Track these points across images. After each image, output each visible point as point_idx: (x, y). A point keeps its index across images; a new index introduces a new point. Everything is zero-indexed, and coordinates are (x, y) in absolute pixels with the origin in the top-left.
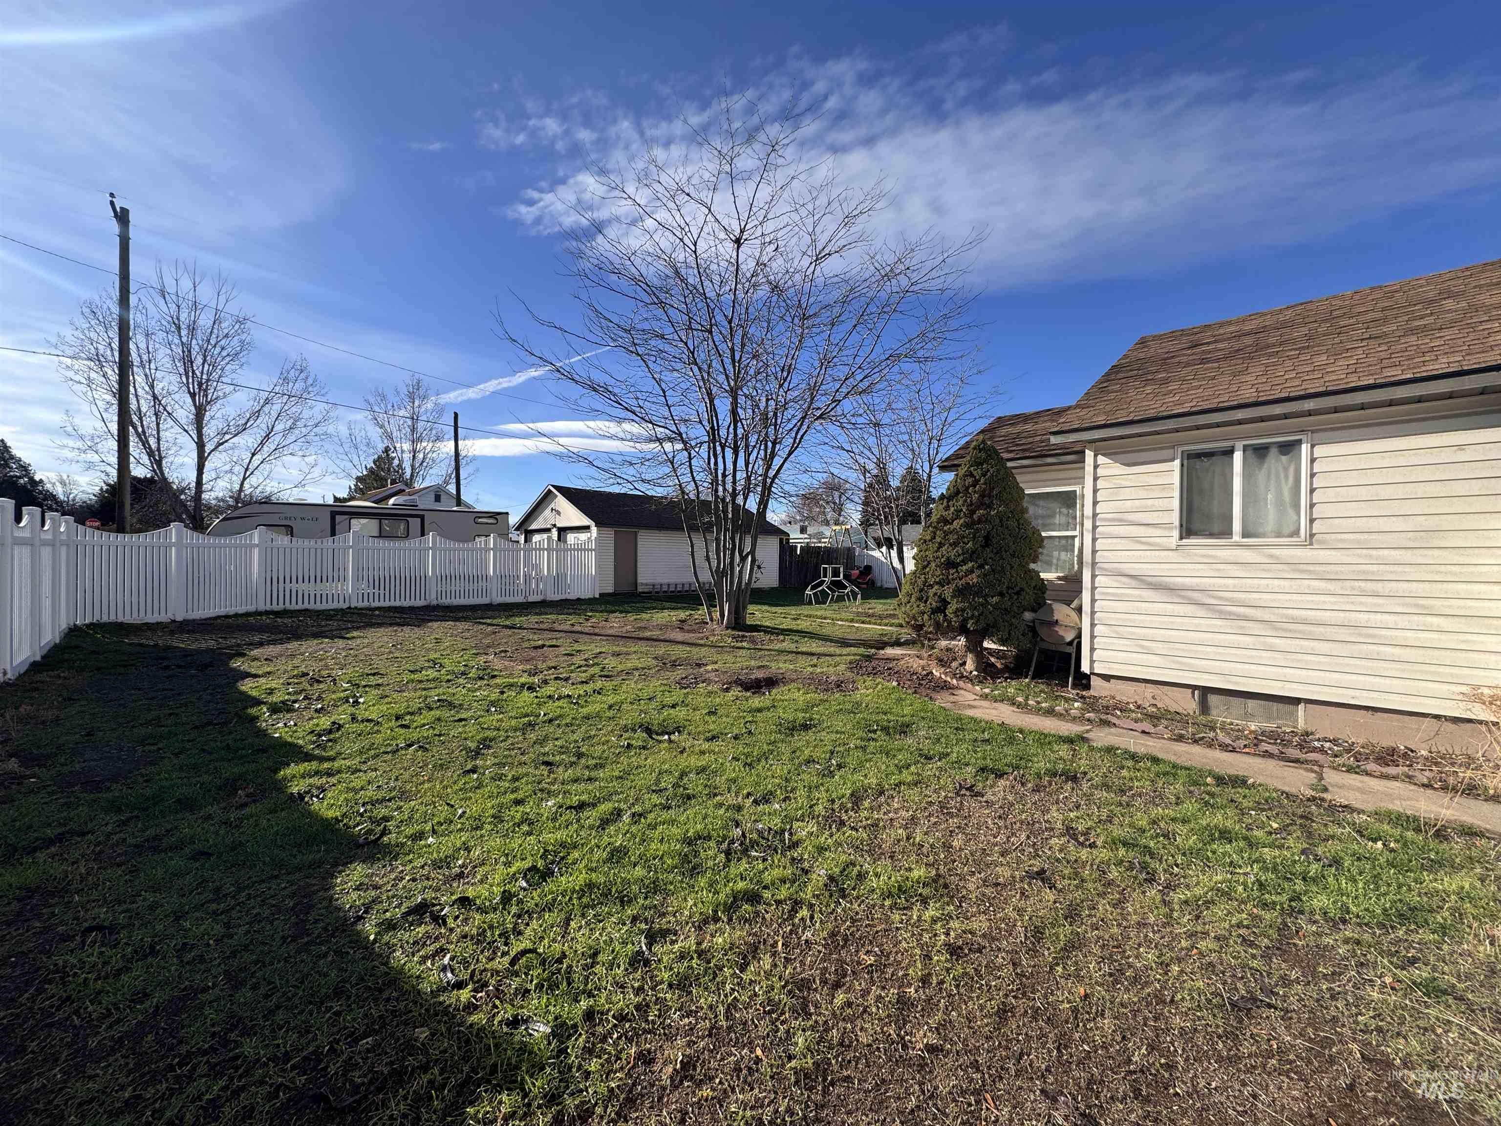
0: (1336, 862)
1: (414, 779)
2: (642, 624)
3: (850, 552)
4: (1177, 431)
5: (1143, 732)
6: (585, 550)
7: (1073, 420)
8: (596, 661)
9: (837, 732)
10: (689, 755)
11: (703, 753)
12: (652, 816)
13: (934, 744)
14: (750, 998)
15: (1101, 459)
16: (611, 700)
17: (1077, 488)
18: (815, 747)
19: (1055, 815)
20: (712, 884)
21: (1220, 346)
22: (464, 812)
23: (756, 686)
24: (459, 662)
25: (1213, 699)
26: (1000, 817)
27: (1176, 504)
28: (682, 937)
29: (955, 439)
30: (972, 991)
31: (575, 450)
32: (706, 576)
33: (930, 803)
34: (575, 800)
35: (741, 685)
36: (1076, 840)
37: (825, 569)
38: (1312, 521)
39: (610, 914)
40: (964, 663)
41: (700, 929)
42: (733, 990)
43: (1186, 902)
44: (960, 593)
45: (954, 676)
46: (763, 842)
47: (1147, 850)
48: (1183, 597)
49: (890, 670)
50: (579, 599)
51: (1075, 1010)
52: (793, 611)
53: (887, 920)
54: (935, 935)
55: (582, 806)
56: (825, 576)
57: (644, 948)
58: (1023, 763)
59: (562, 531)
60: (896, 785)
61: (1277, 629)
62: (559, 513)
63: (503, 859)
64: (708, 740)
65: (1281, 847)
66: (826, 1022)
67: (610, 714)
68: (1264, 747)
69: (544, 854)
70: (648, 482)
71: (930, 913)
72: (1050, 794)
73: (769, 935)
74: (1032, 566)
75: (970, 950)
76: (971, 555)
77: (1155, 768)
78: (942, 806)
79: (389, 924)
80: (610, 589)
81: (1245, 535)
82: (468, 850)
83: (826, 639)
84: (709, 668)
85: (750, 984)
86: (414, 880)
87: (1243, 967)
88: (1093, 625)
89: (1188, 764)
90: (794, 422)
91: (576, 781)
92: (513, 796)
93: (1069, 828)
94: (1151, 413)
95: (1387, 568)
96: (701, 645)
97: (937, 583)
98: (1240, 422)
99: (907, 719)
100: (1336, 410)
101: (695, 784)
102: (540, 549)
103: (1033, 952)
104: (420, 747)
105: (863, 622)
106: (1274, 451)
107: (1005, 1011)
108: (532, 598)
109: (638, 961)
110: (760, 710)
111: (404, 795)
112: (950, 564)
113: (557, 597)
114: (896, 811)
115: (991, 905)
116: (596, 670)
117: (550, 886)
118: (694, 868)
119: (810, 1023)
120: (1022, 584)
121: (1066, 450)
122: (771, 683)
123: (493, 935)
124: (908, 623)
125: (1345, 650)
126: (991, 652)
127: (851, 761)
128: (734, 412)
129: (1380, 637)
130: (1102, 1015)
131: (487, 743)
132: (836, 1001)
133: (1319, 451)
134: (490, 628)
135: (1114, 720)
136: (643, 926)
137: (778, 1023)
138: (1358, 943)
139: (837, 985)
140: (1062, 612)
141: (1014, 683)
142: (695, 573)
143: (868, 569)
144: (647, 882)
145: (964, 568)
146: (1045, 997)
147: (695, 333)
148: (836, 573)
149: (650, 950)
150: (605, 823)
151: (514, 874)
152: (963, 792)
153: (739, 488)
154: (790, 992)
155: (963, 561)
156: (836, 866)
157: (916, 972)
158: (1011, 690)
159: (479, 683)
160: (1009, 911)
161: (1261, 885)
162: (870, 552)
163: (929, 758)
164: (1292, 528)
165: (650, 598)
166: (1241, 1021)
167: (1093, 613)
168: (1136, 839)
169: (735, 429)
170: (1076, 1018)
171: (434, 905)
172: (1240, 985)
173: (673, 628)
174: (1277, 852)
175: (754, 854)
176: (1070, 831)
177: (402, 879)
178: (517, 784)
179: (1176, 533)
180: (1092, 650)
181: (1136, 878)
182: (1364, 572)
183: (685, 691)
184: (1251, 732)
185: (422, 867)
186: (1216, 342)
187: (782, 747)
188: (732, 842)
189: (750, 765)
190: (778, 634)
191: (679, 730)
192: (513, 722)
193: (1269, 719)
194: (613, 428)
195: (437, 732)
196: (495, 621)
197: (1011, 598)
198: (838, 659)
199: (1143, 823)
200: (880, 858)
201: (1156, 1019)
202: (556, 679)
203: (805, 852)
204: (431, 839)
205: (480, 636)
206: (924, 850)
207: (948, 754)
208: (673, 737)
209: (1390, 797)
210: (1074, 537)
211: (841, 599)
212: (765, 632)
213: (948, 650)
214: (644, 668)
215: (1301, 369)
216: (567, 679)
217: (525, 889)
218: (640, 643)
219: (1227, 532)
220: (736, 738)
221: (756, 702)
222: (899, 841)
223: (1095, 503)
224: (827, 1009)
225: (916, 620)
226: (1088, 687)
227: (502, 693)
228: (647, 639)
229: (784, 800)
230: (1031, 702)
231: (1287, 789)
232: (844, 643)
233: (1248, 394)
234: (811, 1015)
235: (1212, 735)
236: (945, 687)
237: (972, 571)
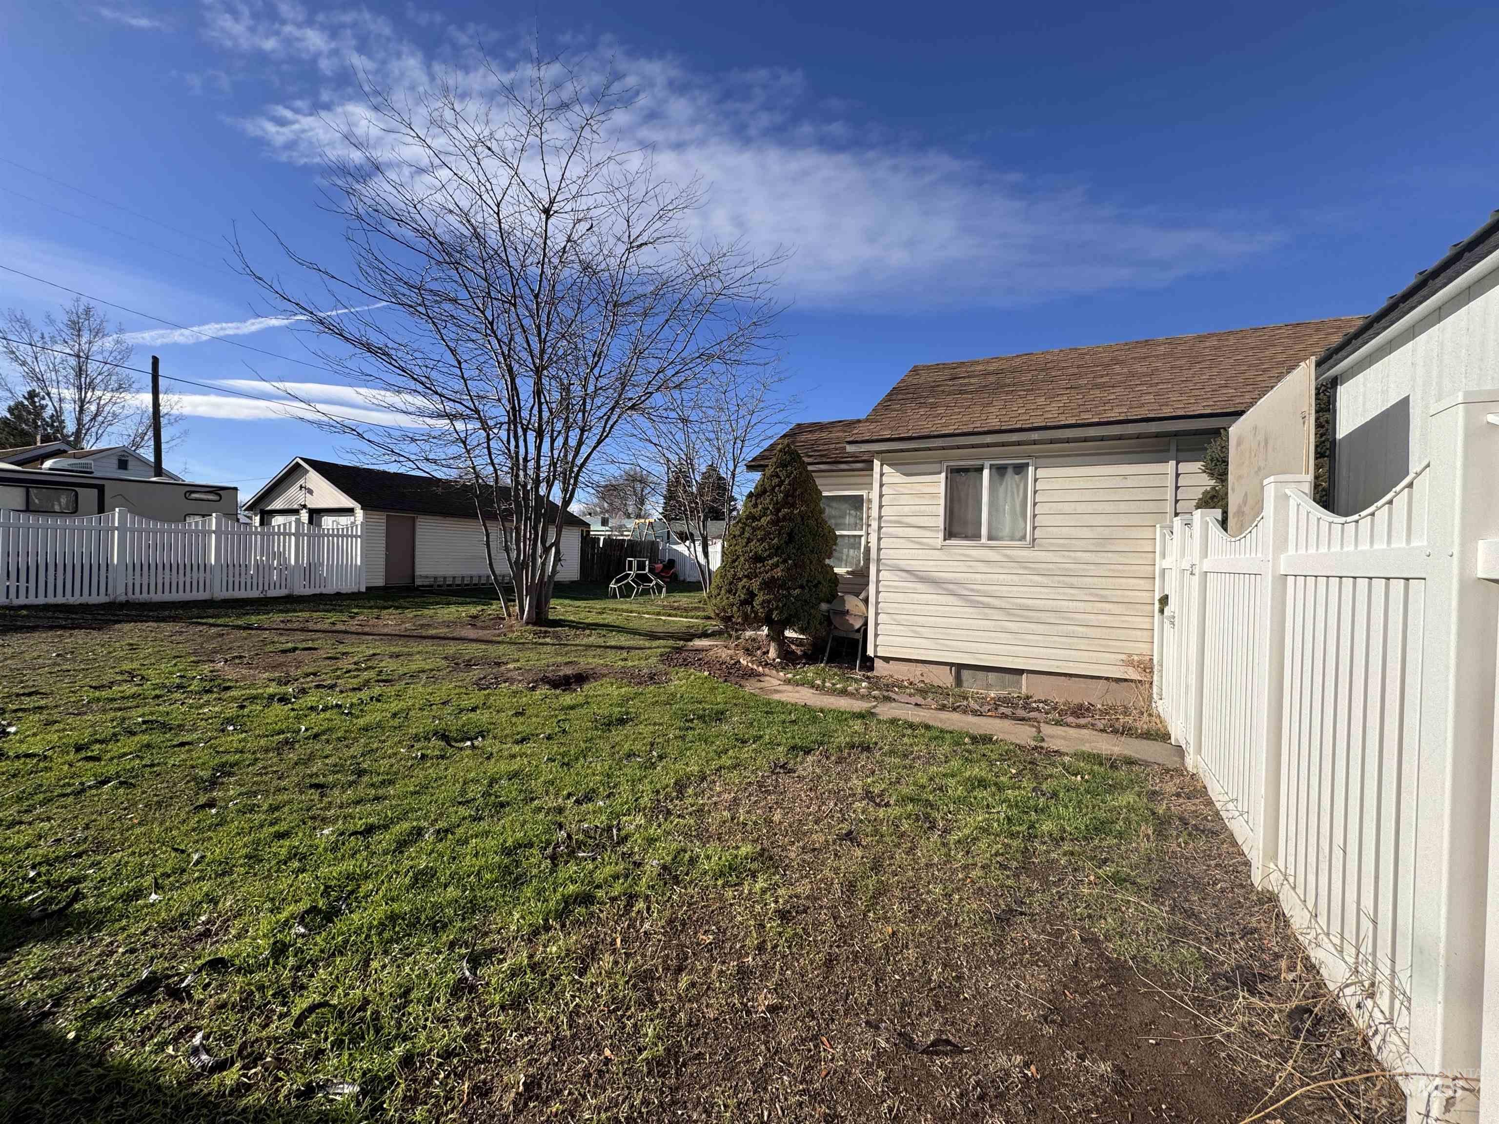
0: (1055, 795)
1: (117, 824)
2: (424, 621)
3: (653, 545)
4: (943, 448)
5: (916, 705)
6: (347, 536)
7: (865, 432)
8: (369, 664)
9: (655, 724)
10: (497, 760)
11: (513, 756)
12: (460, 831)
13: (748, 728)
14: (593, 1000)
15: (886, 469)
16: (395, 706)
17: (864, 493)
18: (634, 741)
19: (856, 782)
20: (539, 892)
21: (972, 381)
22: (203, 857)
23: (565, 683)
24: (171, 673)
25: (965, 674)
26: (811, 789)
27: (941, 510)
28: (510, 954)
29: (757, 441)
30: (802, 949)
31: (339, 420)
32: (503, 568)
33: (750, 784)
34: (360, 825)
35: (548, 683)
36: (874, 802)
37: (630, 562)
38: (1034, 528)
39: (420, 945)
40: (768, 652)
41: (530, 941)
42: (574, 997)
43: (959, 841)
44: (768, 585)
45: (760, 664)
46: (590, 841)
47: (928, 803)
48: (945, 589)
49: (700, 660)
50: (338, 594)
51: (886, 947)
52: (598, 604)
53: (721, 898)
54: (766, 905)
55: (369, 830)
56: (630, 569)
57: (467, 973)
58: (826, 739)
59: (316, 514)
60: (717, 770)
61: (1009, 614)
62: (310, 492)
63: (268, 905)
64: (517, 742)
65: (1019, 788)
66: (672, 1007)
67: (396, 722)
68: (1002, 710)
69: (325, 891)
70: (435, 462)
71: (760, 884)
72: (850, 764)
73: (606, 934)
74: (827, 561)
75: (797, 912)
76: (777, 551)
77: (928, 734)
78: (760, 785)
79: (99, 1014)
80: (380, 582)
81: (990, 538)
82: (214, 901)
83: (634, 632)
84: (511, 666)
85: (592, 987)
86: (132, 951)
87: (1002, 886)
88: (877, 614)
89: (950, 729)
90: (604, 410)
91: (358, 802)
92: (272, 830)
93: (868, 792)
94: (925, 432)
95: (1081, 566)
96: (499, 642)
97: (746, 576)
98: (988, 445)
99: (721, 707)
100: (1052, 442)
101: (507, 790)
102: (285, 534)
103: (849, 904)
104: (121, 783)
105: (669, 615)
106: (1010, 471)
107: (831, 961)
108: (272, 593)
109: (460, 989)
110: (572, 708)
111: (101, 846)
112: (758, 559)
113: (308, 591)
114: (719, 794)
115: (811, 869)
116: (372, 674)
117: (339, 925)
118: (517, 879)
119: (658, 1011)
120: (820, 577)
121: (856, 459)
122: (581, 679)
123: (264, 997)
124: (718, 615)
125: (1054, 630)
126: (793, 641)
127: (672, 751)
128: (538, 392)
129: (1072, 619)
130: (907, 947)
131: (227, 769)
132: (680, 985)
133: (1041, 473)
134: (213, 630)
135: (894, 696)
136: (464, 951)
137: (625, 1020)
138: (1072, 854)
139: (680, 970)
140: (852, 603)
141: (812, 668)
142: (491, 564)
143: (671, 563)
144: (462, 902)
145: (770, 562)
146: (862, 941)
147: (495, 302)
148: (641, 566)
149: (475, 974)
150: (402, 845)
151: (287, 920)
152: (778, 770)
153: (543, 475)
154: (634, 986)
155: (769, 556)
156: (667, 855)
157: (753, 941)
158: (810, 674)
159: (205, 698)
160: (827, 872)
161: (1009, 819)
162: (674, 547)
163: (744, 742)
164: (1021, 534)
165: (431, 592)
166: (1003, 930)
167: (877, 603)
168: (919, 795)
169: (540, 411)
170: (887, 954)
171: (169, 977)
172: (1001, 901)
173: (463, 625)
174: (1017, 793)
175: (581, 855)
176: (868, 795)
177: (112, 953)
178: (276, 814)
179: (941, 535)
180: (876, 635)
181: (921, 827)
182: (1066, 570)
183: (486, 692)
184: (992, 699)
185: (144, 933)
186: (969, 377)
187: (601, 743)
188: (557, 845)
189: (568, 764)
190: (584, 629)
191: (482, 734)
192: (263, 742)
193: (1004, 688)
194: (391, 398)
195: (147, 761)
196: (219, 621)
197: (810, 590)
198: (648, 651)
199: (924, 781)
200: (708, 842)
201: (946, 941)
202: (318, 687)
203: (636, 844)
204: (154, 897)
205: (199, 640)
206: (748, 828)
207: (761, 737)
208: (476, 743)
209: (1083, 741)
210: (861, 536)
211: (646, 592)
212: (570, 627)
213: (754, 640)
214: (432, 670)
215: (1028, 406)
216: (332, 687)
217: (303, 936)
218: (424, 642)
219: (978, 536)
220: (549, 738)
221: (568, 699)
222: (724, 822)
223: (881, 507)
224: (672, 994)
225: (725, 612)
226: (871, 668)
227: (242, 707)
228: (432, 637)
229: (608, 796)
230: (827, 684)
231: (1018, 742)
232: (653, 636)
233: (994, 423)
234: (657, 1003)
235: (965, 703)
236: (752, 674)
237: (776, 565)
